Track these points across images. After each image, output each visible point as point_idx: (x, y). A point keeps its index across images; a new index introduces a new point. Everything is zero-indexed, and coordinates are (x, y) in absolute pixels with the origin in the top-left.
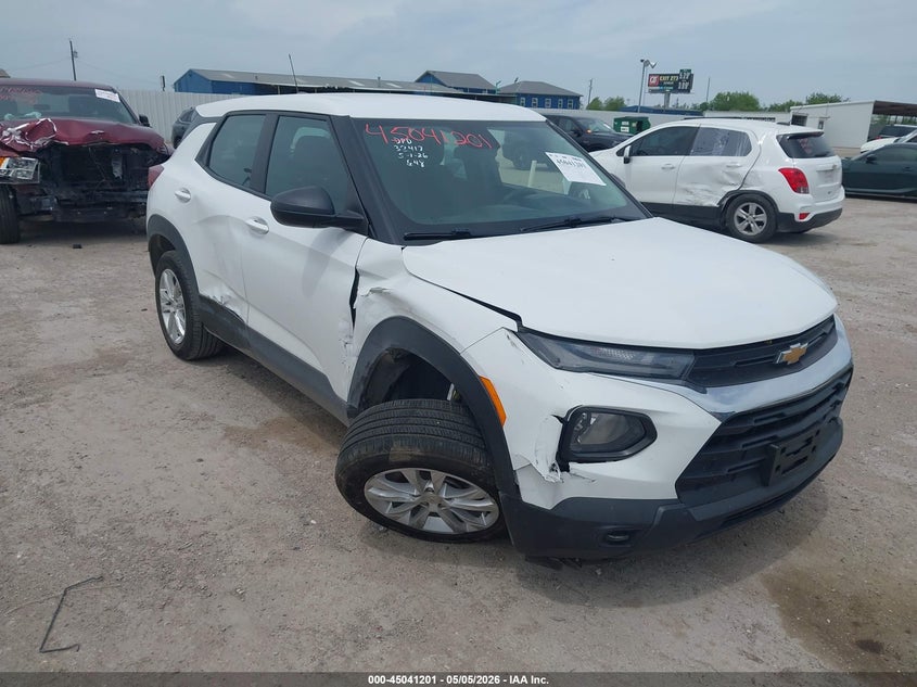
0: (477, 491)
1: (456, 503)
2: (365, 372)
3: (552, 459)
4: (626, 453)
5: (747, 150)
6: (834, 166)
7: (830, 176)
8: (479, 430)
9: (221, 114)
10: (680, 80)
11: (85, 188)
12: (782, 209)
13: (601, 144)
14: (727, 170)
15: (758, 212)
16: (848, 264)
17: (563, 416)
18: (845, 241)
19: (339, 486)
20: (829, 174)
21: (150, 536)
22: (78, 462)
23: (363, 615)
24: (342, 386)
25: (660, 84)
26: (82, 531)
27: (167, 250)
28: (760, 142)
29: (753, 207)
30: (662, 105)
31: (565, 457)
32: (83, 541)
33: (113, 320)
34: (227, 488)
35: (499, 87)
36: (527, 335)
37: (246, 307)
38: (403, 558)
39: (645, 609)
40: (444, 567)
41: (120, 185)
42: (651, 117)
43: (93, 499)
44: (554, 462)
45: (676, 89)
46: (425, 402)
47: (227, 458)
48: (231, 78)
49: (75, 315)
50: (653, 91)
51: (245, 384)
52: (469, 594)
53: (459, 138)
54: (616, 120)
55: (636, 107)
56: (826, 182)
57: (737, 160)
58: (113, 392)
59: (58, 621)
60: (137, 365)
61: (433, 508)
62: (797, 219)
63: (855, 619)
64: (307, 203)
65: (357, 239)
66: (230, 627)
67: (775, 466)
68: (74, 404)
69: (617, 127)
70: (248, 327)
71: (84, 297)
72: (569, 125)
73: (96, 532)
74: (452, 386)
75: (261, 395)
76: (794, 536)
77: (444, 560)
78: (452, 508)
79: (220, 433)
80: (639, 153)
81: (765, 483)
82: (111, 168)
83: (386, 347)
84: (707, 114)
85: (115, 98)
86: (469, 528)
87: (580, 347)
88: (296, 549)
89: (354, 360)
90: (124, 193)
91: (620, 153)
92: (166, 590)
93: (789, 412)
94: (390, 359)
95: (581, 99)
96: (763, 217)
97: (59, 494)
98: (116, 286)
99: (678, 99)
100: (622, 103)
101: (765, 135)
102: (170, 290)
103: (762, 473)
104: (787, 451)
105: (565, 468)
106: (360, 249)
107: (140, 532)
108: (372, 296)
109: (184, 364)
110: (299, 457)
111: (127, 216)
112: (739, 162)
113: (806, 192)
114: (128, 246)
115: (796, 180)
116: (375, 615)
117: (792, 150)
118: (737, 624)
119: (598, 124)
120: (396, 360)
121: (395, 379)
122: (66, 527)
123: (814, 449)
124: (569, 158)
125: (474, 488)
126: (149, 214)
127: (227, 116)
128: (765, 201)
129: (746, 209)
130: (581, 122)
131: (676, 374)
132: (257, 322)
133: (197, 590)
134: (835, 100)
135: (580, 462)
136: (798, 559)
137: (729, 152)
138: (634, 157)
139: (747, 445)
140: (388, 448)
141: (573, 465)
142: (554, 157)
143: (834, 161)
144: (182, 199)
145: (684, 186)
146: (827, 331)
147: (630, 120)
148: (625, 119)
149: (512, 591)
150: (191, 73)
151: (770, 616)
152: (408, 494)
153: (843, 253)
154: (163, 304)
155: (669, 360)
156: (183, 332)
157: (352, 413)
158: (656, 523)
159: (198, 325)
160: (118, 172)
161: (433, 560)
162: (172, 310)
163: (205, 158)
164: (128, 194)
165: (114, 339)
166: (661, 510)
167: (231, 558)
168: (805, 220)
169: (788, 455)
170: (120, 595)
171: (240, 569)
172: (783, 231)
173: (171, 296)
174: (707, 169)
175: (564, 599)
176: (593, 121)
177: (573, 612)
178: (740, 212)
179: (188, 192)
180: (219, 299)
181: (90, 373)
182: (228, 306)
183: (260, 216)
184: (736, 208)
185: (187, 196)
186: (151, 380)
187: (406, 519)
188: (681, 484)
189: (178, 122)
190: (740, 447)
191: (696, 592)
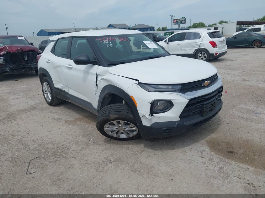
0: (132, 125)
1: (127, 129)
2: (101, 100)
3: (149, 113)
4: (167, 110)
5: (200, 37)
6: (224, 40)
7: (223, 43)
8: (131, 109)
9: (57, 39)
10: (182, 20)
11: (17, 64)
12: (211, 52)
13: (160, 40)
14: (195, 43)
15: (204, 54)
16: (229, 66)
17: (151, 102)
18: (228, 60)
19: (97, 128)
20: (222, 42)
21: (50, 147)
22: (28, 132)
23: (106, 158)
24: (95, 105)
25: (177, 22)
26: (32, 148)
27: (44, 77)
28: (203, 35)
29: (203, 53)
30: (178, 28)
31: (152, 113)
32: (32, 150)
33: (30, 98)
34: (68, 134)
35: (131, 27)
36: (140, 84)
37: (68, 88)
38: (115, 145)
39: (176, 150)
40: (126, 146)
41: (27, 62)
42: (174, 31)
43: (33, 140)
44: (150, 114)
45: (181, 23)
46: (117, 104)
47: (67, 128)
48: (54, 31)
49: (19, 98)
50: (175, 24)
51: (68, 110)
52: (132, 151)
53: (120, 39)
54: (165, 33)
55: (170, 29)
56: (222, 44)
57: (197, 40)
58: (34, 115)
59: (29, 167)
60: (39, 108)
61: (122, 131)
62: (215, 55)
63: (227, 147)
64: (83, 58)
65: (96, 66)
66: (73, 164)
67: (204, 112)
68: (24, 119)
69: (165, 35)
70: (69, 94)
71: (21, 93)
72: (151, 36)
73: (35, 147)
74: (124, 101)
75: (73, 112)
76: (212, 130)
77: (125, 144)
78: (126, 130)
79: (64, 122)
80: (171, 41)
81: (202, 116)
82: (24, 58)
83: (106, 92)
84: (190, 29)
85: (23, 39)
86: (131, 136)
87: (154, 86)
88: (88, 146)
89: (98, 97)
90: (28, 65)
91: (165, 42)
92: (56, 158)
93: (206, 97)
94: (107, 96)
95: (155, 28)
96: (206, 55)
97: (24, 140)
98: (29, 89)
99: (182, 26)
100: (166, 28)
101: (204, 33)
102: (46, 87)
103: (201, 113)
104: (207, 107)
105: (152, 115)
106: (97, 69)
107: (47, 146)
108: (101, 80)
109: (52, 107)
110: (86, 126)
111: (29, 71)
112: (198, 41)
113: (216, 47)
114: (31, 79)
115: (214, 44)
116: (109, 158)
117: (211, 36)
118: (198, 151)
119: (159, 35)
120: (109, 96)
121: (109, 101)
122: (27, 147)
123: (214, 107)
124: (149, 42)
125: (131, 124)
126: (38, 68)
127: (58, 39)
128: (206, 51)
129: (201, 53)
130: (154, 34)
131: (177, 90)
132: (71, 92)
133: (64, 157)
134: (226, 22)
135: (156, 113)
136: (214, 135)
137: (195, 38)
138: (169, 42)
139: (196, 106)
140: (109, 116)
141: (154, 114)
142: (145, 42)
143: (223, 38)
144: (48, 62)
145: (184, 49)
146: (215, 78)
147: (169, 33)
148: (167, 33)
149: (143, 149)
150: (42, 30)
151: (207, 149)
152: (115, 128)
153: (228, 63)
154: (44, 92)
155: (175, 87)
156: (51, 98)
157: (98, 111)
158: (176, 126)
159: (55, 96)
160: (26, 59)
161: (123, 144)
162: (47, 93)
163: (53, 51)
164: (29, 65)
165: (31, 103)
166: (177, 123)
167: (71, 150)
168: (217, 55)
169: (207, 108)
170: (44, 160)
171: (74, 152)
172: (212, 58)
173: (46, 89)
174: (189, 43)
175: (155, 150)
176: (158, 34)
177: (158, 152)
178: (200, 55)
179: (49, 60)
180: (60, 88)
181: (26, 111)
182: (63, 89)
183: (70, 64)
184: (198, 53)
185: (49, 61)
186: (43, 111)
187: (115, 135)
188: (181, 117)
189: (40, 44)
190: (194, 106)
191: (189, 145)
